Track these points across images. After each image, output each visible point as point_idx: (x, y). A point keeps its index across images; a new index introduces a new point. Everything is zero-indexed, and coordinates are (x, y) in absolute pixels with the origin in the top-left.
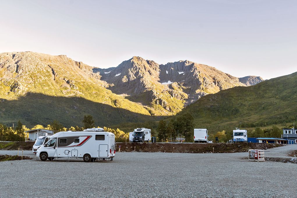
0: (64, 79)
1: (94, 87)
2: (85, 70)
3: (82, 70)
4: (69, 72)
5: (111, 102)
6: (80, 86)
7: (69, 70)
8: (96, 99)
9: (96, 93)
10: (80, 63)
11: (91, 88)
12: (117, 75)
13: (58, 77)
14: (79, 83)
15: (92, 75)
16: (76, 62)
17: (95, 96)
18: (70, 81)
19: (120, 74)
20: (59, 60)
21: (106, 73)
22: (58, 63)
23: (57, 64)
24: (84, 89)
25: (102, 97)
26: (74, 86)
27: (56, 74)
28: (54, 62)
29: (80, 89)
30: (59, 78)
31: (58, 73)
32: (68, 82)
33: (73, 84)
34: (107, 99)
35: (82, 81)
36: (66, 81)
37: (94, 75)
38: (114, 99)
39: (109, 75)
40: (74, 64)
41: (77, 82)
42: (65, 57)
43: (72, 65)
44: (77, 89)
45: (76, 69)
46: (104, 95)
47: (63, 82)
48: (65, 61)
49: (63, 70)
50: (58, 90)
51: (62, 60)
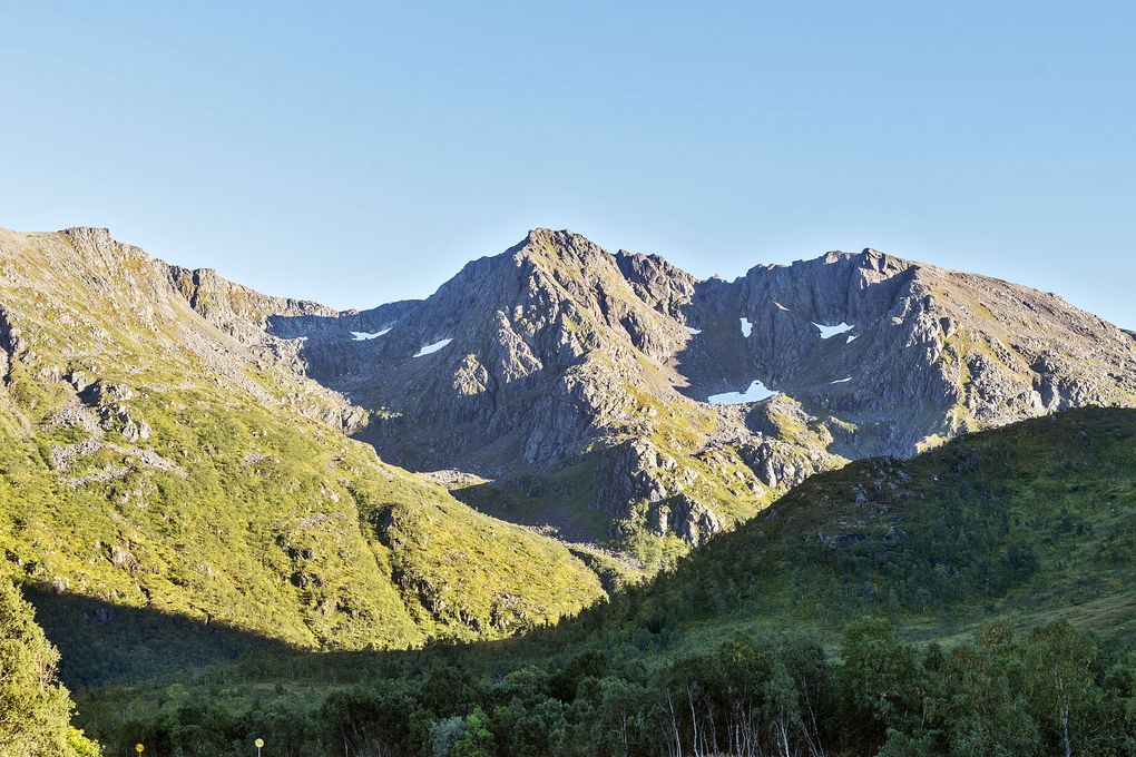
0: (68, 378)
1: (253, 428)
2: (229, 317)
3: (208, 323)
4: (104, 333)
5: (361, 517)
6: (165, 422)
7: (111, 321)
8: (261, 498)
9: (262, 467)
10: (196, 280)
11: (232, 431)
12: (427, 350)
13: (32, 364)
14: (160, 401)
15: (268, 354)
16: (175, 273)
17: (256, 480)
18: (104, 388)
19: (446, 342)
20: (52, 255)
21: (361, 336)
22: (48, 275)
23: (38, 286)
24: (188, 438)
25: (303, 487)
26: (124, 418)
27: (22, 346)
28: (21, 270)
29: (164, 437)
30: (38, 368)
31: (34, 341)
32: (90, 397)
33: (122, 409)
34: (335, 498)
35: (185, 386)
36: (81, 388)
37: (281, 352)
38: (376, 500)
39: (377, 350)
40: (162, 281)
41: (147, 391)
42: (102, 240)
43: (148, 288)
44: (145, 435)
45: (168, 311)
46: (314, 472)
47: (60, 392)
48: (99, 262)
49: (66, 318)
50: (23, 445)
51: (77, 257)
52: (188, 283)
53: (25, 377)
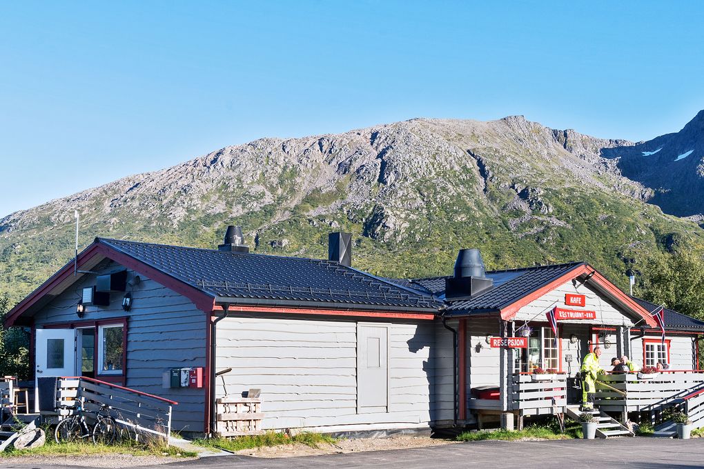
0: (513, 187)
1: (601, 202)
2: (582, 151)
3: (573, 155)
4: (527, 164)
5: (657, 241)
6: (559, 203)
7: (529, 158)
8: (608, 236)
9: (607, 220)
10: (565, 135)
11: (591, 205)
12: (681, 157)
13: (496, 182)
14: (556, 193)
15: (603, 167)
16: (555, 133)
17: (605, 227)
18: (530, 190)
19: (691, 152)
20: (500, 131)
21: (647, 154)
22: (499, 140)
23: (495, 146)
24: (571, 210)
25: (628, 229)
26: (540, 203)
27: (491, 174)
28: (486, 139)
29: (560, 210)
30: (499, 184)
31: (496, 172)
32: (524, 195)
33: (539, 199)
34: (644, 232)
35: (567, 186)
36: (519, 191)
37: (609, 166)
38: (664, 232)
39: (656, 159)
40: (550, 137)
41: (550, 190)
42: (521, 121)
43: (544, 141)
44: (551, 211)
45: (554, 152)
46: (632, 221)
47: (510, 194)
48: (520, 131)
49: (509, 159)
50: (495, 220)
51: (511, 131)
52: (562, 137)
53: (493, 189)
